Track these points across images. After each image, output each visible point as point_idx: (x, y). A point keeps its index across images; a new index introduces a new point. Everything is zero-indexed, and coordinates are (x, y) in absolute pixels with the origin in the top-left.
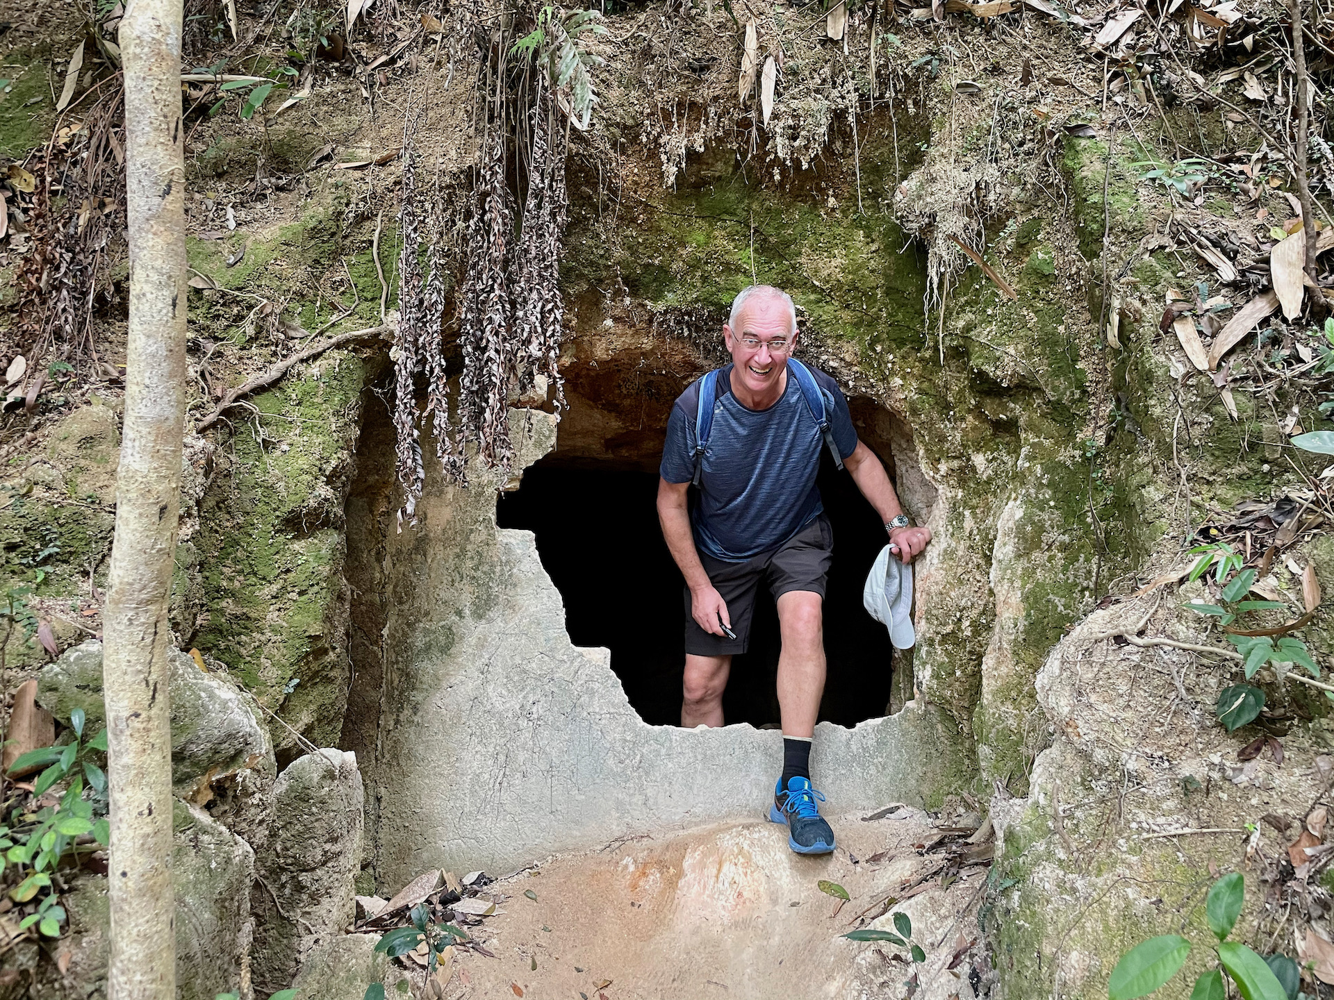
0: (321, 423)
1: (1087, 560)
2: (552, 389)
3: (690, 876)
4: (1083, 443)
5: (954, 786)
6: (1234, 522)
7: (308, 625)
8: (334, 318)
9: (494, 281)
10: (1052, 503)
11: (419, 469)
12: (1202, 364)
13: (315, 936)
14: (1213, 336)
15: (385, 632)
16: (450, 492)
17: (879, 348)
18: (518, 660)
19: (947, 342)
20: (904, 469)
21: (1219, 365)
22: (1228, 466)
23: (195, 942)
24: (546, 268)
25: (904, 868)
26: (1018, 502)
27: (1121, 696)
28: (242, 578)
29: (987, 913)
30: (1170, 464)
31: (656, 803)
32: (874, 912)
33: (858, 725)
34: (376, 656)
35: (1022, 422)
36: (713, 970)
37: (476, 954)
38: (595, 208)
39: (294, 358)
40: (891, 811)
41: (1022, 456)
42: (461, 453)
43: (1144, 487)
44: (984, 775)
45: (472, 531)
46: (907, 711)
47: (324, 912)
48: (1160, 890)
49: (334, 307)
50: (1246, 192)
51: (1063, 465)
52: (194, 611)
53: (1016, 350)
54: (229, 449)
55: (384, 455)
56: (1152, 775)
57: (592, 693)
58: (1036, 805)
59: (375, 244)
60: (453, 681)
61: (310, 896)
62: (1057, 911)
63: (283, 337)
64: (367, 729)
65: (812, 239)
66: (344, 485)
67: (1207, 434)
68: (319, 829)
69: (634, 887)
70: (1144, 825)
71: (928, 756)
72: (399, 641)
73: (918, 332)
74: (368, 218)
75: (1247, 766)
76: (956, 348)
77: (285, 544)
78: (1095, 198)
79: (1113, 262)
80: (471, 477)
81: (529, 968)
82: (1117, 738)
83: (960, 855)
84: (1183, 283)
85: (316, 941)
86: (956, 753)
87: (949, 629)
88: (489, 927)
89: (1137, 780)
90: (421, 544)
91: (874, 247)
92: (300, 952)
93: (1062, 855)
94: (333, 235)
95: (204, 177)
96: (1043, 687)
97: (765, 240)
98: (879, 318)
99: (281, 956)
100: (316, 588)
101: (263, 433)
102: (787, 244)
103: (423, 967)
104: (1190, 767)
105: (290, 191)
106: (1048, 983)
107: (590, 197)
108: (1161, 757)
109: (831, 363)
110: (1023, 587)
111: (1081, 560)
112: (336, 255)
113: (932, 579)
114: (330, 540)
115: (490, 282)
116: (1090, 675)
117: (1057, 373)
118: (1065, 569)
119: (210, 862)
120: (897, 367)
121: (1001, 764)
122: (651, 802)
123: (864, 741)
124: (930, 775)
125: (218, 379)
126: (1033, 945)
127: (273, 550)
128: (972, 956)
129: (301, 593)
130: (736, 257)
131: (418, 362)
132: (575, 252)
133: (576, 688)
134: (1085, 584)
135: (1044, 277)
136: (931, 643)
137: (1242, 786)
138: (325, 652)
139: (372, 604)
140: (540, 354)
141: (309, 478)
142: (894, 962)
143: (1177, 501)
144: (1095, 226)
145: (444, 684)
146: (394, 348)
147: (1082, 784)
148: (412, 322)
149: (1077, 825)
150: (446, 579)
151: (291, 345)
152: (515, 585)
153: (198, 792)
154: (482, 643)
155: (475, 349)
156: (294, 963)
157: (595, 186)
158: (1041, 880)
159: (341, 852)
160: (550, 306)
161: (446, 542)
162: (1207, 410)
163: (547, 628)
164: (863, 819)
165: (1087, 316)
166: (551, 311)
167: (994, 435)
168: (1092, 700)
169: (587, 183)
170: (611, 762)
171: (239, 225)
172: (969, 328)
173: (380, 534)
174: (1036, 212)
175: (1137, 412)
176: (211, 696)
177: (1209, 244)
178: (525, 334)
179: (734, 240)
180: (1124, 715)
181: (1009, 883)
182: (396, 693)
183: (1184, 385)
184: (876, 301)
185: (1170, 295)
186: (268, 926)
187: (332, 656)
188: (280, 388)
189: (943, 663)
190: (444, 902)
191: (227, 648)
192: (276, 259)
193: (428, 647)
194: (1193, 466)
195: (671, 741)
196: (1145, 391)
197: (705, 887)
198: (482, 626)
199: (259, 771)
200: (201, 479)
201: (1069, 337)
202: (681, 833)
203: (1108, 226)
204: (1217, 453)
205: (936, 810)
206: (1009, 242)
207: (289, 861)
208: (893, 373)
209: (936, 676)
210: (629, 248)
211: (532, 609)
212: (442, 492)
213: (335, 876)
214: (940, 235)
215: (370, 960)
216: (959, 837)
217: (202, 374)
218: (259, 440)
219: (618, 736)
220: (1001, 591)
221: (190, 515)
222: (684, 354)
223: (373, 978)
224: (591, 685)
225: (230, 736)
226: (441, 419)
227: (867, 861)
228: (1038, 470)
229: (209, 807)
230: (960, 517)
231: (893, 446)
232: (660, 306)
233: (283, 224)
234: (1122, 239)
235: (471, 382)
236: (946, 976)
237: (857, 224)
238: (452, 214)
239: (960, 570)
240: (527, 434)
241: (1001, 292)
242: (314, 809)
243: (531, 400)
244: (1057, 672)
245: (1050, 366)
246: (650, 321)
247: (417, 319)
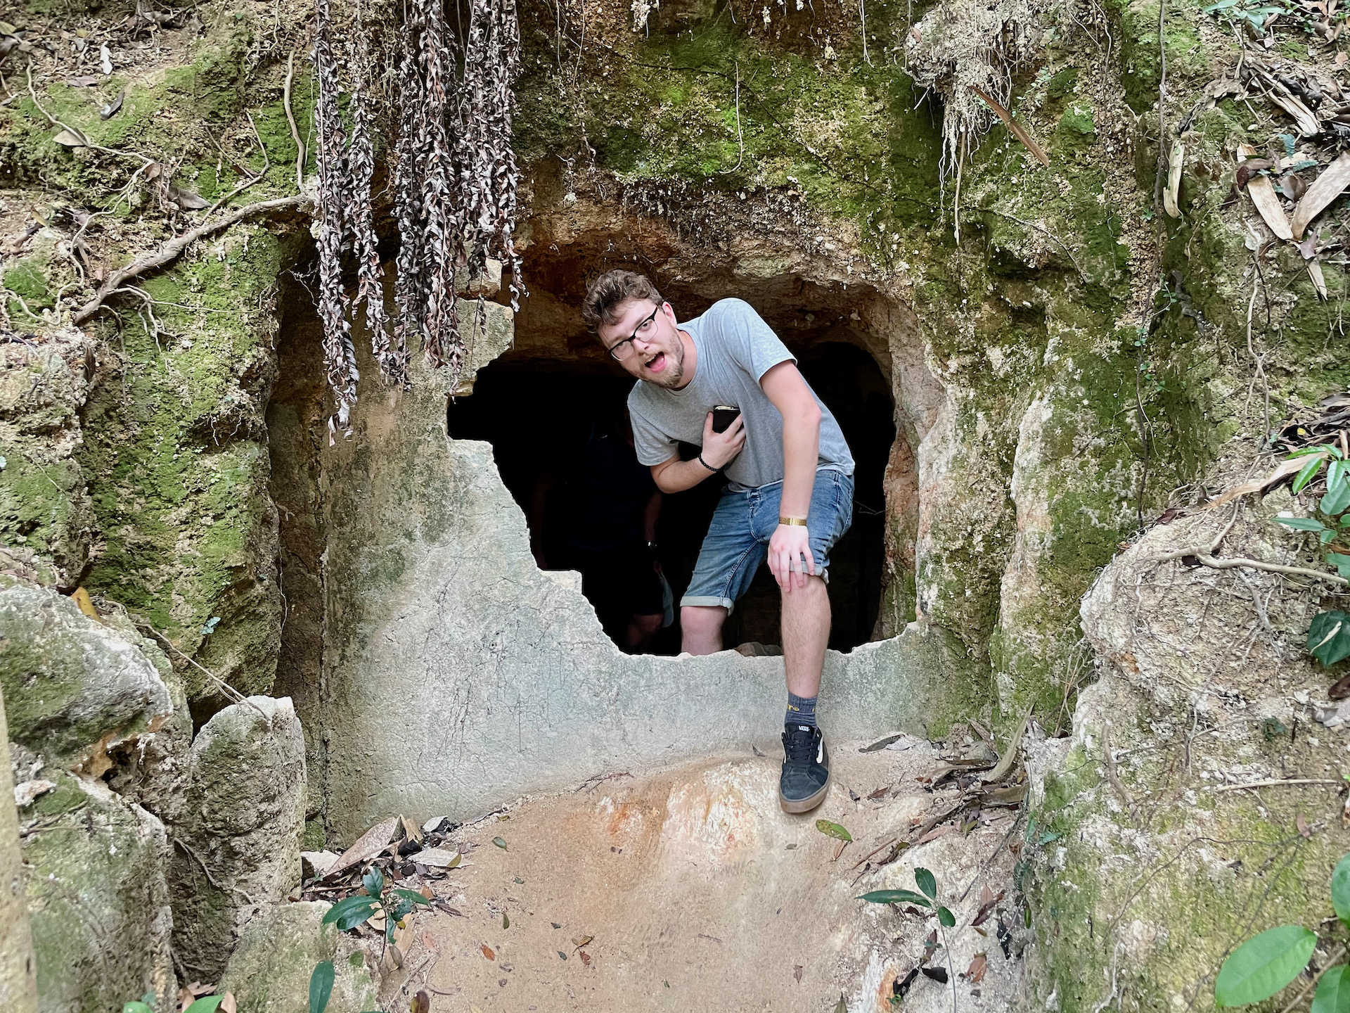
0: (229, 313)
1: (1125, 466)
2: (507, 271)
3: (675, 818)
4: (1123, 331)
5: (960, 714)
6: (1321, 420)
7: (227, 554)
8: (240, 185)
9: (434, 138)
10: (1086, 402)
11: (353, 370)
12: (1284, 232)
13: (254, 906)
14: (1296, 199)
15: (324, 558)
16: (393, 397)
17: (882, 227)
18: (478, 587)
19: (963, 218)
20: (902, 368)
21: (1305, 233)
22: (1312, 354)
23: (93, 944)
24: (497, 121)
25: (911, 806)
26: (1045, 401)
27: (1191, 625)
28: (143, 500)
29: (1024, 873)
30: (1242, 352)
31: (635, 738)
32: (881, 856)
33: (856, 649)
34: (315, 585)
35: (1049, 309)
36: (704, 922)
37: (441, 913)
38: (552, 55)
39: (191, 234)
40: (891, 741)
41: (1050, 348)
42: (401, 349)
43: (1207, 380)
44: (1003, 706)
45: (419, 442)
46: (908, 634)
47: (263, 879)
48: (1239, 850)
49: (240, 172)
50: (1321, 33)
51: (1098, 358)
52: (84, 540)
53: (1047, 224)
54: (117, 344)
55: (313, 354)
56: (1225, 717)
57: (562, 621)
58: (1082, 748)
59: (287, 94)
60: (404, 611)
61: (245, 862)
62: (1113, 872)
63: (176, 207)
64: (309, 666)
65: (806, 97)
66: (263, 389)
67: (1289, 315)
68: (252, 787)
69: (614, 830)
70: (1217, 774)
71: (932, 681)
72: (342, 568)
73: (928, 207)
74: (277, 61)
75: (1340, 705)
76: (974, 224)
77: (193, 459)
78: (1148, 38)
79: (1170, 114)
80: (416, 380)
81: (501, 926)
82: (1185, 674)
83: (980, 796)
84: (1256, 138)
85: (256, 911)
86: (963, 678)
87: (959, 544)
88: (455, 880)
89: (1208, 722)
90: (362, 458)
91: (878, 106)
92: (237, 926)
93: (1115, 806)
94: (233, 81)
95: (74, 12)
96: (1091, 616)
97: (752, 98)
98: (883, 191)
99: (215, 929)
100: (234, 512)
101: (158, 326)
102: (778, 103)
103: (380, 932)
104: (1271, 708)
105: (180, 28)
106: (1102, 953)
107: (546, 43)
108: (1237, 696)
109: (828, 246)
110: (1051, 497)
111: (1119, 466)
112: (240, 106)
113: (940, 490)
114: (250, 454)
115: (429, 139)
116: (1152, 602)
117: (1093, 251)
118: (1099, 477)
119: (108, 847)
120: (903, 249)
121: (1022, 695)
122: (630, 737)
123: (862, 667)
124: (934, 702)
125: (97, 259)
126: (1083, 910)
127: (179, 467)
128: (1000, 911)
129: (216, 518)
130: (719, 118)
131: (344, 239)
132: (530, 109)
133: (544, 616)
134: (1123, 494)
135: (1080, 137)
136: (937, 560)
137: (1335, 729)
138: (251, 584)
139: (308, 527)
140: (491, 228)
141: (219, 380)
142: (908, 915)
143: (1251, 397)
144: (1148, 72)
145: (395, 615)
146: (316, 223)
147: (1139, 726)
148: (335, 189)
149: (1133, 774)
150: (392, 498)
151: (187, 217)
152: (472, 503)
153: (91, 760)
154: (436, 568)
155: (413, 222)
156: (230, 937)
157: (551, 29)
158: (1092, 836)
159: (280, 812)
160: (502, 169)
161: (390, 455)
162: (1291, 287)
163: (510, 551)
164: (861, 750)
165: (1132, 182)
166: (503, 175)
167: (1014, 326)
168: (1154, 631)
169: (542, 24)
170: (585, 695)
171: (116, 68)
172: (990, 199)
173: (313, 446)
174: (1071, 60)
175: (1198, 292)
176: (98, 648)
177: (1286, 90)
178: (473, 204)
179: (716, 98)
180: (1193, 648)
181: (1050, 837)
182: (341, 625)
183: (1262, 258)
184: (880, 171)
185: (1243, 152)
186: (198, 897)
187: (259, 589)
188: (177, 271)
189: (951, 582)
190: (404, 852)
191: (130, 584)
192: (162, 110)
193: (375, 575)
194: (1271, 355)
195: (651, 671)
196: (1211, 266)
197: (692, 829)
198: (436, 549)
199: (169, 732)
200: (80, 381)
201: (1109, 208)
202: (664, 769)
203: (1165, 70)
204: (1300, 338)
205: (940, 739)
206: (1039, 96)
207: (218, 825)
208: (898, 256)
209: (943, 596)
210: (593, 106)
211: (492, 530)
212: (383, 398)
213: (275, 838)
214: (960, 88)
215: (318, 932)
216: (970, 771)
217: (77, 252)
218: (154, 335)
219: (592, 668)
220: (1024, 503)
221: (69, 426)
222: (658, 236)
223: (323, 952)
224: (561, 612)
225: (124, 695)
226: (376, 308)
227: (869, 798)
228: (1070, 364)
229: (107, 778)
230: (972, 421)
231: (891, 341)
232: (631, 178)
233: (170, 66)
234: (1180, 87)
235: (410, 263)
236: (969, 934)
237: (857, 79)
238: (380, 59)
239: (972, 480)
240: (479, 329)
241: (1028, 157)
242: (245, 766)
243: (484, 290)
244: (1110, 598)
245: (1086, 242)
246: (620, 196)
247: (341, 186)
